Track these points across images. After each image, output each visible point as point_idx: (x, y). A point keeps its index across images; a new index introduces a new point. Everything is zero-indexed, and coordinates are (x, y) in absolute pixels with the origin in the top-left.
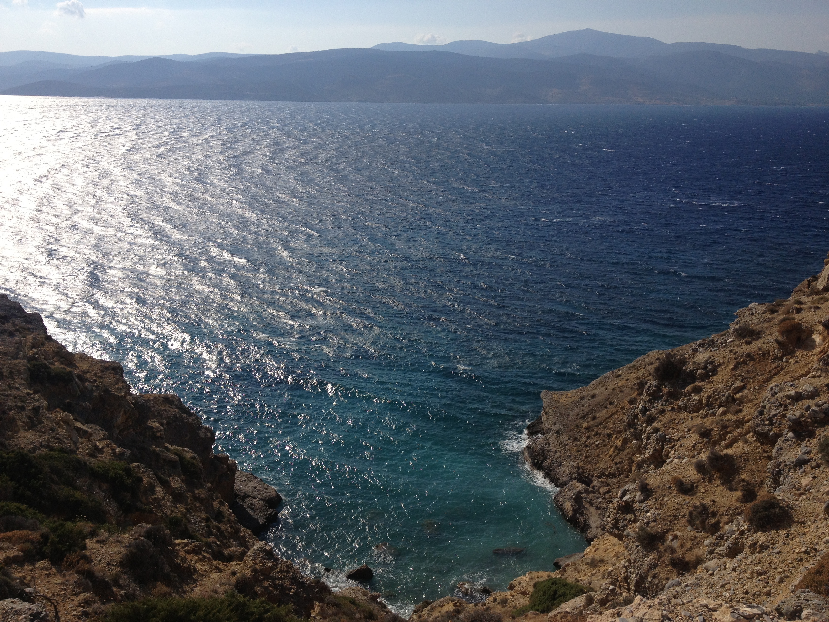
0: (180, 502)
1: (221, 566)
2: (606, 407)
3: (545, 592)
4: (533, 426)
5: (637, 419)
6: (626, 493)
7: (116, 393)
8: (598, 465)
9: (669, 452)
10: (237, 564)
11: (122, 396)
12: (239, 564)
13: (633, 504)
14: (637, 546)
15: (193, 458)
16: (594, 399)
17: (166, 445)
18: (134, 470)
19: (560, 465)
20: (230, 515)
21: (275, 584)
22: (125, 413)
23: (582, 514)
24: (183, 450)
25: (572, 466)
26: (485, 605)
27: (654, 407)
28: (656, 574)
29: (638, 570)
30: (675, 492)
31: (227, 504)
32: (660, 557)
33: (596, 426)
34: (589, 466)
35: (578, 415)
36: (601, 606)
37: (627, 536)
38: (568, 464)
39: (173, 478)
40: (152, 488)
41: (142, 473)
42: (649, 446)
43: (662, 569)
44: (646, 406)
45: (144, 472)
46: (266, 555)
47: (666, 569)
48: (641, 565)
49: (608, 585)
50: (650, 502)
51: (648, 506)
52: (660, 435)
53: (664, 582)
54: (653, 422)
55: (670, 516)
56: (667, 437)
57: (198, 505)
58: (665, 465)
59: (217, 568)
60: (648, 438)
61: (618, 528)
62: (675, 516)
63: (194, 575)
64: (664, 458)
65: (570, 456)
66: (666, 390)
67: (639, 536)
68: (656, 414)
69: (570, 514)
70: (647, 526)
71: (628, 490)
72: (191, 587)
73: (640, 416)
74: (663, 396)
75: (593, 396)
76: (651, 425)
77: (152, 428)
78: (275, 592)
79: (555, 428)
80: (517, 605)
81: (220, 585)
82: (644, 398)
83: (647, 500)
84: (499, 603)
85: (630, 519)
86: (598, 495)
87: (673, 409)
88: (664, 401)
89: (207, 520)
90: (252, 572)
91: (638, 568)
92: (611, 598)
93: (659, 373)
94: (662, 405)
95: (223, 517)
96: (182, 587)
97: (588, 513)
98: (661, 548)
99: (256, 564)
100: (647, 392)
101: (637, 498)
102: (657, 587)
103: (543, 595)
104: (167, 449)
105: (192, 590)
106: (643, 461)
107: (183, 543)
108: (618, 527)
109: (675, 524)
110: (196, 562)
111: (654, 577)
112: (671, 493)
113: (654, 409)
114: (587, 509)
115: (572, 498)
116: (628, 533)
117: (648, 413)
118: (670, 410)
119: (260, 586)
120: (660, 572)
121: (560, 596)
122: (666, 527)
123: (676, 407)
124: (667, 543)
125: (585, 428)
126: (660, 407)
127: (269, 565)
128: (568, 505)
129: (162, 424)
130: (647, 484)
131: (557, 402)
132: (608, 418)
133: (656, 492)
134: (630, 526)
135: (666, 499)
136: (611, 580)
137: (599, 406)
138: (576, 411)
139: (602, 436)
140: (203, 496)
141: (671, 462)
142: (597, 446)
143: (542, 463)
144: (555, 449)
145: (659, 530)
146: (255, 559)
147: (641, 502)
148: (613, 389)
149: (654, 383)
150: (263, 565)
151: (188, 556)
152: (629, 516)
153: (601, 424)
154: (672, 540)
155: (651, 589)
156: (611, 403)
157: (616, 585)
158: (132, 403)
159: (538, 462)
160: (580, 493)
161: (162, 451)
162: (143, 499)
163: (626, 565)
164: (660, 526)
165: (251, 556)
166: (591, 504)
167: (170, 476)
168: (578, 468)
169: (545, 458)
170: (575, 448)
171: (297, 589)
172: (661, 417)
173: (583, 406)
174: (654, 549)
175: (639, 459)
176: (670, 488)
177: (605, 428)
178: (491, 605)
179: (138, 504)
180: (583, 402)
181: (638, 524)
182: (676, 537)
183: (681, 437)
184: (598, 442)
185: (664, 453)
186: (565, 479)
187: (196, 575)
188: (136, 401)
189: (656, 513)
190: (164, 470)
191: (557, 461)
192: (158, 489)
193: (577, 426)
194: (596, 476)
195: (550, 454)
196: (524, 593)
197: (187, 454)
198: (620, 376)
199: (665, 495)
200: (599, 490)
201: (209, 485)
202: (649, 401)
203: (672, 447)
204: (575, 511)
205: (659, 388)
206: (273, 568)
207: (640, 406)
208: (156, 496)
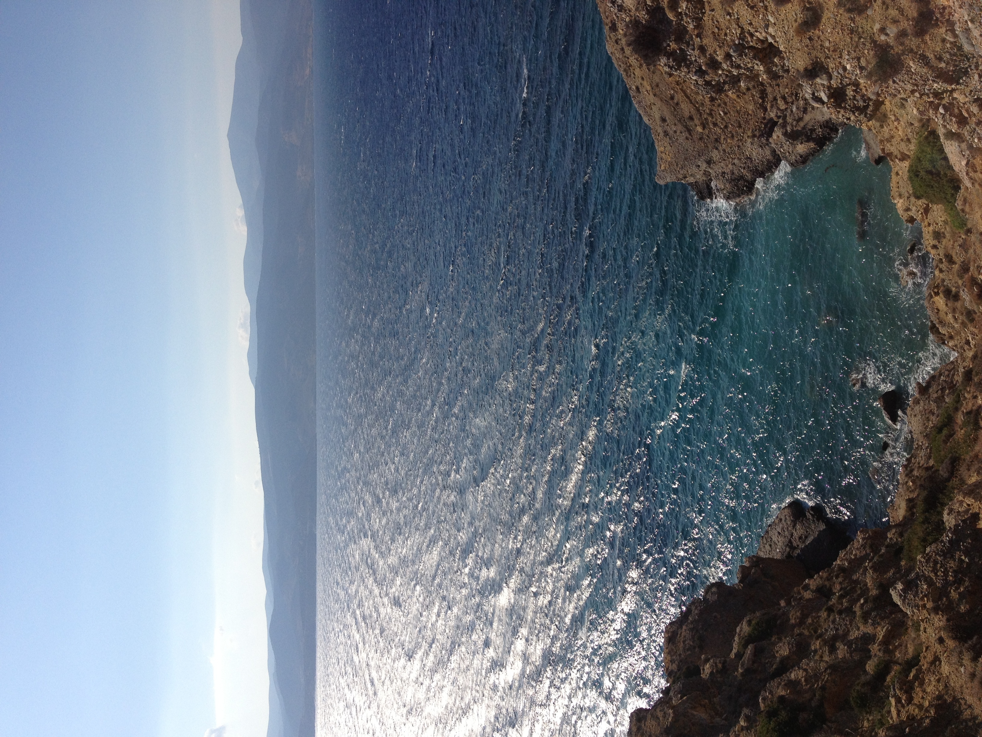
0: (809, 645)
1: (930, 658)
2: (677, 104)
3: (928, 186)
4: (701, 193)
5: (711, 81)
6: (817, 97)
7: (670, 719)
8: (750, 112)
9: (758, 39)
10: (925, 632)
11: (674, 713)
12: (925, 628)
13: (832, 88)
14: (894, 82)
15: (749, 623)
16: (667, 118)
17: (732, 656)
18: (769, 705)
19: (751, 159)
20: (821, 578)
21: (954, 582)
22: (694, 708)
23: (813, 130)
24: (739, 635)
25: (752, 144)
26: (941, 259)
27: (696, 60)
28: (935, 56)
29: (928, 80)
30: (817, 32)
31: (807, 581)
32: (911, 51)
33: (701, 115)
34: (751, 123)
35: (687, 138)
36: (968, 124)
37: (878, 95)
38: (749, 149)
39: (777, 652)
40: (792, 685)
41: (772, 695)
42: (749, 65)
43: (929, 48)
44: (694, 70)
45: (771, 692)
46: (911, 590)
47: (929, 42)
48: (921, 77)
49: (939, 115)
50: (831, 65)
51: (837, 68)
52: (734, 51)
53: (948, 45)
54: (717, 61)
55: (851, 38)
56: (737, 42)
57: (810, 620)
58: (776, 45)
59: (933, 663)
60: (738, 67)
61: (867, 107)
62: (852, 31)
63: (946, 700)
64: (765, 45)
65: (739, 146)
66: (673, 45)
67: (880, 79)
68: (706, 57)
69: (812, 145)
70: (866, 69)
71: (813, 94)
72: (965, 707)
73: (707, 78)
74: (680, 49)
75: (664, 120)
76: (721, 63)
77: (712, 673)
78: (967, 584)
79: (704, 166)
80: (943, 219)
81: (961, 666)
82: (683, 73)
83: (828, 69)
84: (939, 242)
85: (853, 91)
86: (789, 110)
87: (698, 36)
88: (688, 46)
89: (830, 610)
90: (938, 614)
91: (926, 81)
92: (956, 111)
93: (650, 55)
94: (693, 50)
95: (824, 586)
96: (966, 721)
97: (811, 124)
98: (898, 49)
99: (924, 606)
100: (676, 70)
101: (825, 83)
102: (955, 55)
103: (932, 187)
104: (739, 656)
105: (970, 706)
106: (769, 71)
107: (896, 706)
108: (864, 106)
109: (863, 32)
110: (924, 691)
111: (940, 59)
112: (819, 38)
113: (698, 60)
114: (807, 124)
115: (792, 144)
116: (874, 93)
117: (704, 68)
118: (701, 39)
119: (958, 605)
120: (933, 51)
121: (934, 167)
122: (867, 44)
123: (696, 32)
124: (891, 42)
125: (704, 129)
126: (697, 52)
127: (925, 587)
128: (801, 148)
129: (707, 660)
130: (806, 69)
131: (670, 164)
132: (691, 101)
133: (816, 58)
134: (864, 90)
135: (827, 44)
136: (931, 111)
137: (676, 113)
138: (681, 140)
139: (714, 108)
140: (798, 614)
141: (773, 37)
142: (725, 114)
143: (747, 181)
144: (730, 166)
145: (872, 53)
146: (917, 606)
147: (830, 78)
148: (655, 95)
149: (663, 60)
150: (926, 596)
151: (916, 701)
152: (850, 92)
153: (698, 110)
154: (887, 35)
155: (957, 63)
156: (672, 98)
157: (939, 105)
158: (681, 698)
159: (746, 186)
160: (785, 134)
161: (742, 665)
162: (807, 696)
163: (918, 96)
164: (866, 51)
165: (913, 611)
166: (800, 119)
167: (775, 657)
168: (754, 136)
169: (742, 177)
170: (729, 141)
171: (960, 550)
172: (710, 51)
173: (675, 132)
174: (900, 59)
175: (765, 77)
176: (810, 39)
177: (703, 104)
178: (941, 252)
179: (813, 704)
180: (671, 133)
181: (861, 81)
182: (883, 30)
183: (738, 25)
184: (721, 113)
185: (759, 46)
186: (768, 152)
187: (946, 697)
188: (679, 693)
189: (847, 57)
190: (767, 663)
191: (745, 163)
192: (793, 676)
193: (701, 139)
194: (764, 114)
195: (736, 172)
196: (927, 210)
197: (744, 630)
198: (637, 88)
199: (821, 45)
200: (782, 110)
201: (783, 603)
202: (688, 67)
203: (752, 35)
204: (809, 139)
205: (670, 55)
206: (930, 583)
207: (694, 78)
208: (803, 679)
